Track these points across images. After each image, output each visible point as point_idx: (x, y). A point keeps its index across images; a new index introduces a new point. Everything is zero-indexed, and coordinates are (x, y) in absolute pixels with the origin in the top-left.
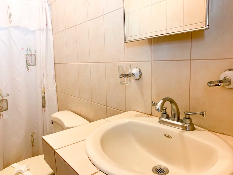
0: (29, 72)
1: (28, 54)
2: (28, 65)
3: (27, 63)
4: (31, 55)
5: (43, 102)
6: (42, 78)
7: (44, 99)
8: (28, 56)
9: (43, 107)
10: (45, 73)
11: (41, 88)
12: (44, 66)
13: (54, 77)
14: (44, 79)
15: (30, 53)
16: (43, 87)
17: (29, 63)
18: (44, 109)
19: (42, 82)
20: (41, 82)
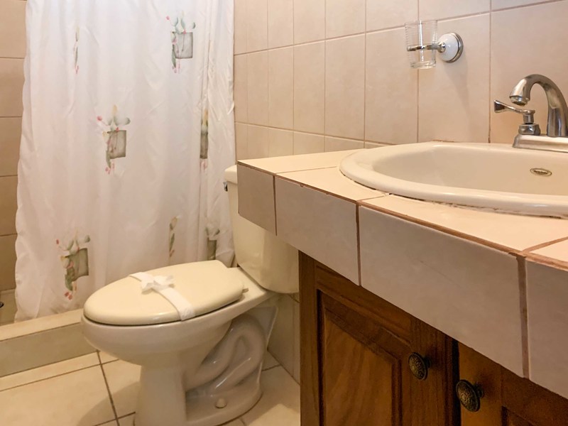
0: (175, 72)
1: (177, 29)
2: (175, 56)
3: (173, 50)
4: (184, 33)
5: (204, 144)
6: (204, 88)
7: (204, 137)
8: (176, 34)
9: (201, 157)
10: (212, 77)
11: (200, 111)
12: (210, 60)
13: (232, 87)
14: (209, 90)
15: (181, 29)
16: (204, 108)
17: (178, 52)
18: (203, 163)
19: (205, 97)
20: (202, 97)
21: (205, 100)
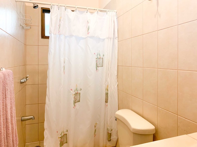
0: (97, 72)
1: (98, 57)
2: (97, 66)
4: (100, 58)
5: (106, 97)
6: (107, 78)
7: (107, 95)
8: (97, 59)
9: (106, 102)
10: (110, 73)
11: (105, 86)
12: (109, 68)
13: (117, 77)
14: (109, 78)
16: (107, 84)
17: (98, 65)
18: (106, 104)
19: (107, 81)
21: (107, 82)
